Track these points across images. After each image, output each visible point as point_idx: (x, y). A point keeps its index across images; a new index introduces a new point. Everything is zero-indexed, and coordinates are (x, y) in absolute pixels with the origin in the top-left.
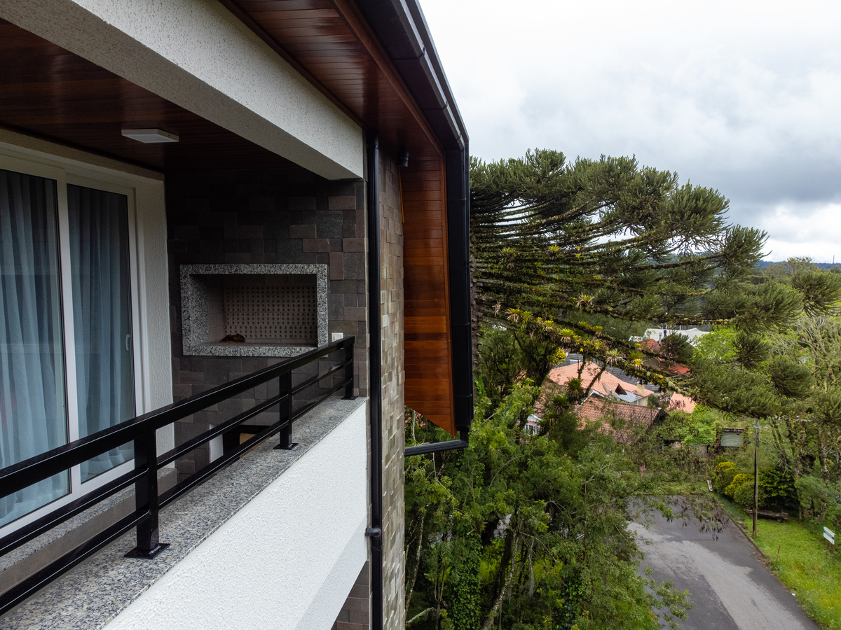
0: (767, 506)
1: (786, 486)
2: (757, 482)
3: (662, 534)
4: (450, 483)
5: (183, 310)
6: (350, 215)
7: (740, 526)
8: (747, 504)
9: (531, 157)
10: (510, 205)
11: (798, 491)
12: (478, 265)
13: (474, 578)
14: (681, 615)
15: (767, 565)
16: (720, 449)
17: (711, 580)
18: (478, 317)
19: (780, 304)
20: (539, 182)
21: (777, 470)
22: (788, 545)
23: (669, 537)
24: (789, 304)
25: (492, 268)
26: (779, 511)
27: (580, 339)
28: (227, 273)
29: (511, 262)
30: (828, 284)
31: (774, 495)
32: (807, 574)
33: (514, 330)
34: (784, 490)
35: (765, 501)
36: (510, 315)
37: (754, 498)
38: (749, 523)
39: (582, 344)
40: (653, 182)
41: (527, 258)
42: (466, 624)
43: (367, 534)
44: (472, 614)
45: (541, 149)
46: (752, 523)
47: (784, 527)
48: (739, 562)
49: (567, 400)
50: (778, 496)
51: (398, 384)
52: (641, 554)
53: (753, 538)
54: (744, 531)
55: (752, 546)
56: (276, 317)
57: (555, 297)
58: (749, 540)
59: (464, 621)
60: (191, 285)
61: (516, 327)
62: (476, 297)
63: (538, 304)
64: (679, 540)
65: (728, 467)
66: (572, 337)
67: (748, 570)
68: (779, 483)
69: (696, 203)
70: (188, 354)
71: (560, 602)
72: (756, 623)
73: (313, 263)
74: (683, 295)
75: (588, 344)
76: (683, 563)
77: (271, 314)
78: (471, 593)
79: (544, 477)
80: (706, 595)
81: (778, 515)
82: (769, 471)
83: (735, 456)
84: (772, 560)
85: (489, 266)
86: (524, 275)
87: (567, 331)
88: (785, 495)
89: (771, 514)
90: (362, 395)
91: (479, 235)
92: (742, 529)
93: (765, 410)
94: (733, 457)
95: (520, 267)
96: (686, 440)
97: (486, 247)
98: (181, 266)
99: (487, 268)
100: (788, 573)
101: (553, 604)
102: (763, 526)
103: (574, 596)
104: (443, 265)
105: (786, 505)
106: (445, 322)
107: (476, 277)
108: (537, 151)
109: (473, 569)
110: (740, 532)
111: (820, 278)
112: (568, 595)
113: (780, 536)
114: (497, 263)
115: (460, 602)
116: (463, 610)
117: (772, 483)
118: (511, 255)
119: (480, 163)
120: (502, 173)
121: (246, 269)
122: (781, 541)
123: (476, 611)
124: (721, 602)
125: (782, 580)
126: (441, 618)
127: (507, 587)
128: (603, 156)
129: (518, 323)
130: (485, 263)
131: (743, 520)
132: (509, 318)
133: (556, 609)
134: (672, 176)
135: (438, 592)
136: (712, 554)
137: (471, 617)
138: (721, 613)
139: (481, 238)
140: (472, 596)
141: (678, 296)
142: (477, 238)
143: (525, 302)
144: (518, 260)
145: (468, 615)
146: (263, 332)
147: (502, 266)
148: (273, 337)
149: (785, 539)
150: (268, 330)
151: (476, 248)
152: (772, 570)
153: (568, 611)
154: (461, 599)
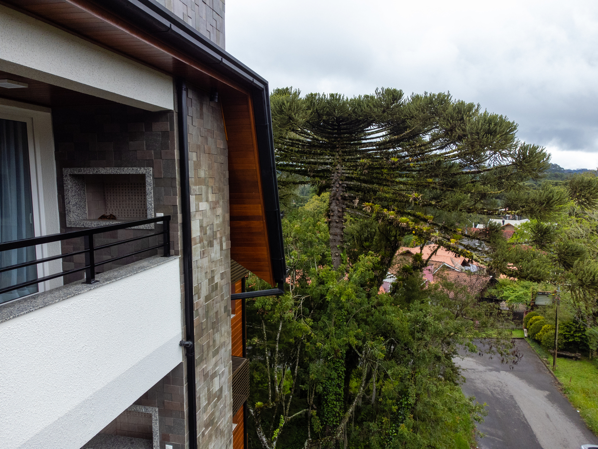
0: (566, 348)
1: (580, 334)
2: (557, 331)
3: (486, 366)
4: (311, 323)
5: (66, 197)
6: (166, 135)
7: (544, 362)
8: (551, 346)
9: (379, 93)
10: (369, 128)
11: (588, 338)
12: (343, 171)
13: (339, 391)
14: (479, 420)
15: (561, 390)
16: (534, 306)
17: (517, 399)
18: (343, 208)
19: (551, 200)
20: (384, 111)
21: (574, 322)
22: (579, 376)
23: (491, 368)
24: (557, 200)
25: (352, 174)
26: (575, 352)
27: (413, 225)
28: (91, 173)
29: (366, 169)
30: (595, 186)
31: (570, 340)
32: (590, 397)
33: (368, 218)
34: (578, 337)
35: (564, 345)
36: (364, 207)
37: (555, 342)
38: (551, 360)
39: (414, 228)
40: (461, 111)
41: (376, 166)
42: (333, 421)
43: (181, 344)
44: (337, 415)
45: (386, 88)
46: (553, 360)
47: (577, 363)
48: (540, 387)
49: (411, 269)
50: (574, 341)
51: (221, 249)
52: (464, 378)
53: (553, 371)
54: (547, 365)
55: (552, 376)
56: (137, 203)
57: (396, 194)
58: (550, 372)
59: (332, 420)
60: (71, 181)
61: (368, 215)
62: (341, 194)
63: (386, 199)
64: (498, 370)
65: (539, 320)
66: (407, 223)
67: (547, 393)
68: (575, 332)
69: (489, 126)
70: (70, 226)
71: (395, 408)
72: (547, 430)
73: (144, 167)
74: (485, 194)
75: (418, 228)
76: (499, 386)
77: (134, 201)
78: (336, 400)
79: (384, 321)
80: (513, 409)
81: (573, 355)
82: (568, 323)
83: (545, 312)
84: (565, 386)
85: (351, 172)
86: (375, 178)
87: (404, 218)
88: (579, 341)
89: (568, 354)
90: (177, 254)
91: (344, 150)
92: (546, 364)
93: (539, 276)
94: (543, 313)
95: (371, 173)
96: (509, 299)
97: (348, 159)
98: (63, 169)
99: (349, 173)
100: (576, 396)
101: (391, 409)
102: (561, 363)
103: (405, 405)
104: (256, 170)
105: (580, 348)
106: (260, 208)
107: (342, 180)
108: (382, 89)
109: (338, 384)
110: (544, 366)
111: (589, 182)
112: (401, 403)
113: (573, 370)
114: (356, 170)
115: (329, 406)
116: (331, 412)
117: (569, 332)
118: (365, 164)
119: (343, 98)
120: (359, 105)
121: (103, 171)
122: (573, 373)
123: (340, 413)
124: (523, 415)
125: (571, 401)
126: (312, 416)
127: (359, 397)
128: (426, 93)
129: (371, 213)
130: (348, 170)
131: (547, 358)
132: (364, 209)
133: (393, 413)
134: (476, 107)
135: (310, 398)
136: (521, 381)
137: (337, 417)
138: (522, 422)
139: (346, 152)
140: (337, 403)
141: (482, 194)
142: (342, 152)
143: (376, 198)
144: (370, 168)
145: (334, 416)
146: (129, 213)
147: (359, 172)
148: (135, 216)
149: (577, 372)
150: (132, 212)
151: (342, 159)
152: (565, 394)
153: (401, 415)
154: (330, 405)
